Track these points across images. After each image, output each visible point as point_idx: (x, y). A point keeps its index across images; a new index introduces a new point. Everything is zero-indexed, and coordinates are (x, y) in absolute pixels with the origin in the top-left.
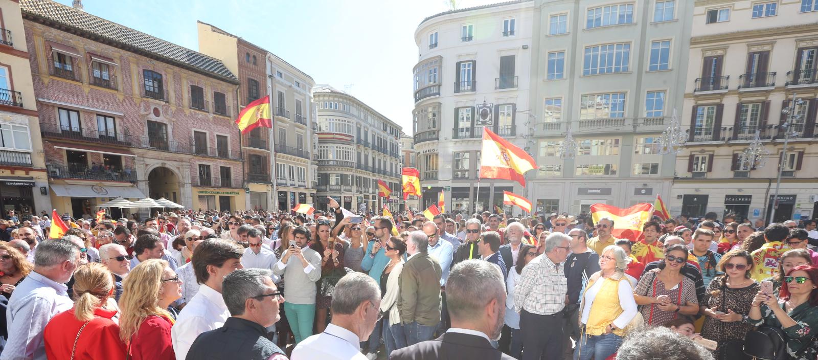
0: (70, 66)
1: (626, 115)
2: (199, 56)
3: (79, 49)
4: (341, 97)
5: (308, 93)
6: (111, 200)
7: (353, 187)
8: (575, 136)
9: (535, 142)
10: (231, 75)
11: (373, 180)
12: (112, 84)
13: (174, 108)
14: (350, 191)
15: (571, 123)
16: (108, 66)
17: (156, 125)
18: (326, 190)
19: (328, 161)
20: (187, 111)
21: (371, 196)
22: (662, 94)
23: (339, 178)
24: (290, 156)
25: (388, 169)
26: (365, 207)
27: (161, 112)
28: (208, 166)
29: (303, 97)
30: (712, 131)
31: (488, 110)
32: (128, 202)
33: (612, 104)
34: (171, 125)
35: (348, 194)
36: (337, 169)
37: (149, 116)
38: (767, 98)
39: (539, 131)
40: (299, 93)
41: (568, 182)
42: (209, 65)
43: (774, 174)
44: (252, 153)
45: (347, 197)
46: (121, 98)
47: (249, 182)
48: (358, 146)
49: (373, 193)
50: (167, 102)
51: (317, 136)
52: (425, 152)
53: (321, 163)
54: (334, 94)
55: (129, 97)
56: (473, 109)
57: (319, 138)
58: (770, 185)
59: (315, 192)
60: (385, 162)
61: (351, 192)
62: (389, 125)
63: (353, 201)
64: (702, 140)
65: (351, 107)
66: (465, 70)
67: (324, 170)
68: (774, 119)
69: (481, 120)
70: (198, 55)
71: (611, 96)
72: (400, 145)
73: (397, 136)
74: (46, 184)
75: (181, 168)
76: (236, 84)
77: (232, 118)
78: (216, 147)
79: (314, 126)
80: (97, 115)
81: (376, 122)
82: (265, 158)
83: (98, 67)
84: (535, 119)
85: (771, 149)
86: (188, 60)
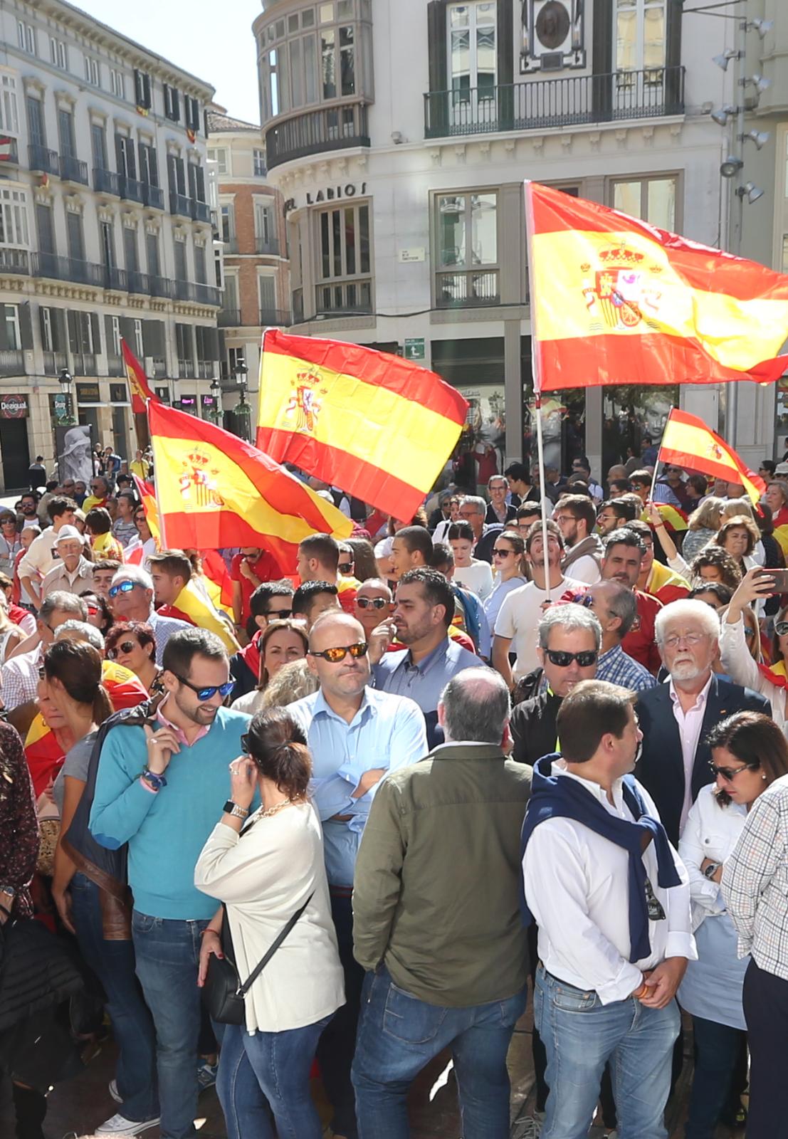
7: (29, 354)
9: (762, 139)
11: (108, 317)
14: (20, 371)
21: (105, 390)
25: (168, 270)
26: (87, 441)
48: (39, 182)
49: (113, 373)
52: (314, 197)
56: (506, 1)
60: (153, 242)
61: (25, 375)
62: (158, 79)
63: (35, 412)
69: (540, 49)
72: (208, 163)
73: (195, 127)
84: (762, 37)
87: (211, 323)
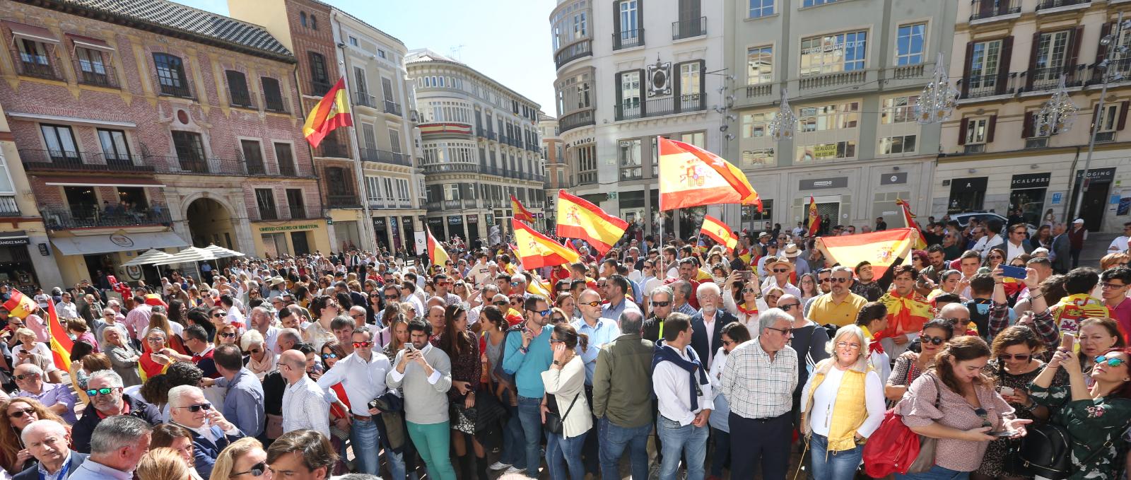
0: (45, 58)
1: (868, 65)
2: (231, 24)
3: (53, 30)
4: (447, 68)
5: (398, 66)
6: (140, 253)
7: (477, 201)
8: (793, 103)
9: (735, 118)
10: (282, 50)
11: (505, 187)
12: (111, 79)
13: (206, 109)
14: (474, 206)
15: (786, 83)
16: (100, 53)
17: (186, 136)
18: (439, 209)
19: (439, 166)
20: (227, 111)
21: (504, 212)
22: (921, 28)
23: (457, 189)
24: (383, 164)
25: (526, 170)
26: (498, 230)
27: (189, 116)
28: (270, 191)
29: (393, 73)
30: (995, 81)
31: (664, 72)
32: (165, 254)
33: (847, 49)
34: (207, 134)
35: (472, 212)
36: (453, 177)
37: (172, 124)
38: (1078, 22)
39: (741, 99)
40: (386, 67)
41: (785, 173)
42: (248, 36)
43: (1085, 139)
44: (328, 166)
45: (471, 216)
46: (127, 100)
47: (330, 207)
48: (480, 140)
49: (507, 206)
50: (196, 100)
51: (418, 131)
52: (576, 143)
53: (429, 170)
54: (437, 63)
55: (139, 99)
56: (642, 72)
57: (422, 133)
58: (1078, 155)
59: (424, 213)
60: (520, 160)
61: (476, 208)
62: (521, 103)
63: (480, 221)
64: (979, 96)
65: (464, 81)
66: (627, 13)
67: (435, 180)
68: (1087, 55)
69: (655, 89)
70: (229, 22)
71: (845, 36)
72: (539, 132)
73: (534, 120)
74: (45, 240)
75: (230, 198)
76: (291, 62)
77: (294, 116)
78: (277, 162)
79: (415, 117)
80: (99, 129)
81: (502, 101)
82: (349, 170)
83: (85, 54)
84: (734, 82)
85: (1081, 102)
86: (216, 32)
87: (541, 188)
